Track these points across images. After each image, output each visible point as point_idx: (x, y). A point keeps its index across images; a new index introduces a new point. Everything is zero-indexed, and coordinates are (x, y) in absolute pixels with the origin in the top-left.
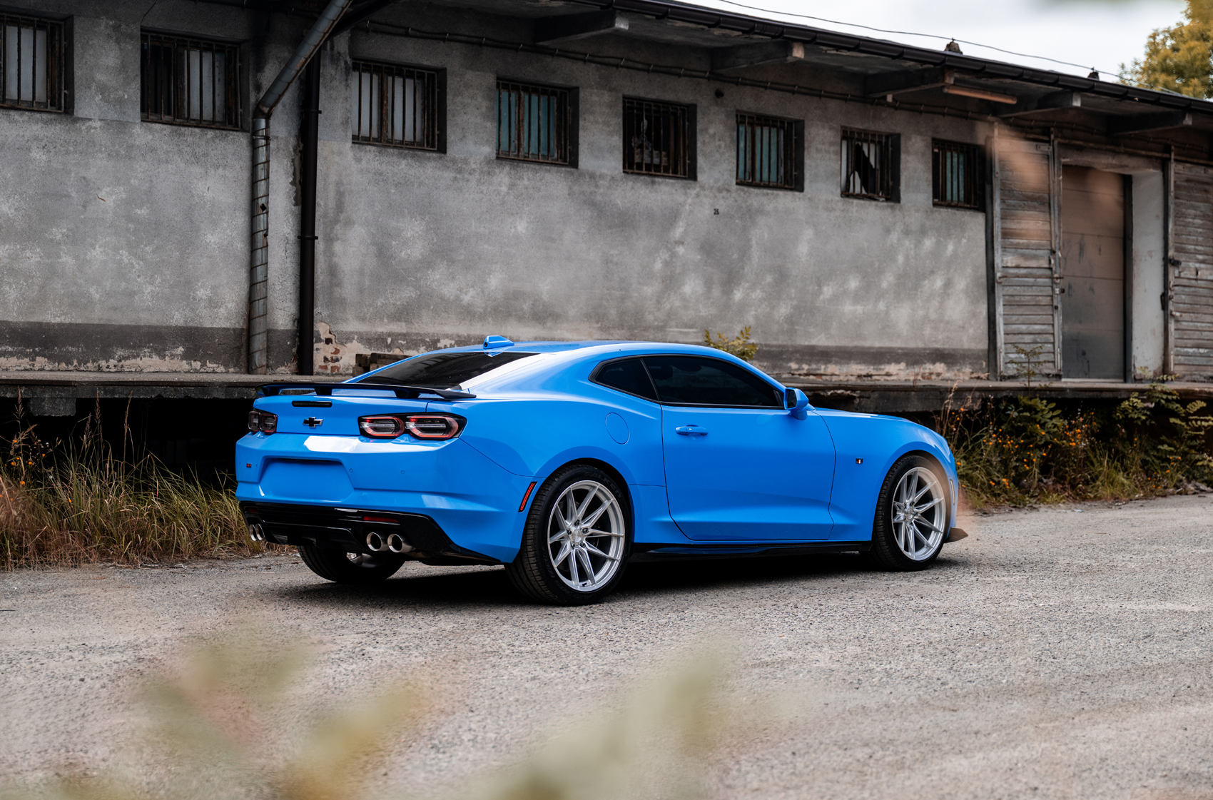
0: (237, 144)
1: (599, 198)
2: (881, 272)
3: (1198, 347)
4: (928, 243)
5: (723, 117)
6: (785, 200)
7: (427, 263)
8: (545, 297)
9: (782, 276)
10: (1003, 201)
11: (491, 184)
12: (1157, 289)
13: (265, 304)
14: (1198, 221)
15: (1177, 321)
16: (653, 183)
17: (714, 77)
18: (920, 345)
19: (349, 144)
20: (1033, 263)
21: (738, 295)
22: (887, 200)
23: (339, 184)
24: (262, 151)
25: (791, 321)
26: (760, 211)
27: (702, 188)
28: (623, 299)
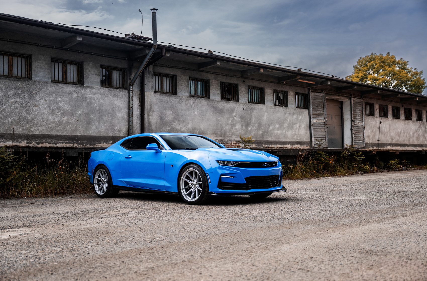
0: (125, 93)
1: (215, 106)
2: (284, 123)
3: (360, 141)
4: (295, 116)
5: (245, 87)
6: (260, 106)
7: (173, 121)
8: (202, 129)
9: (260, 124)
10: (312, 107)
11: (188, 102)
12: (350, 127)
13: (132, 131)
14: (359, 111)
15: (355, 135)
16: (228, 102)
17: (242, 77)
18: (294, 140)
19: (153, 93)
20: (320, 121)
21: (249, 129)
22: (285, 106)
23: (151, 102)
24: (131, 94)
25: (262, 135)
26: (254, 109)
27: (240, 103)
28: (221, 129)
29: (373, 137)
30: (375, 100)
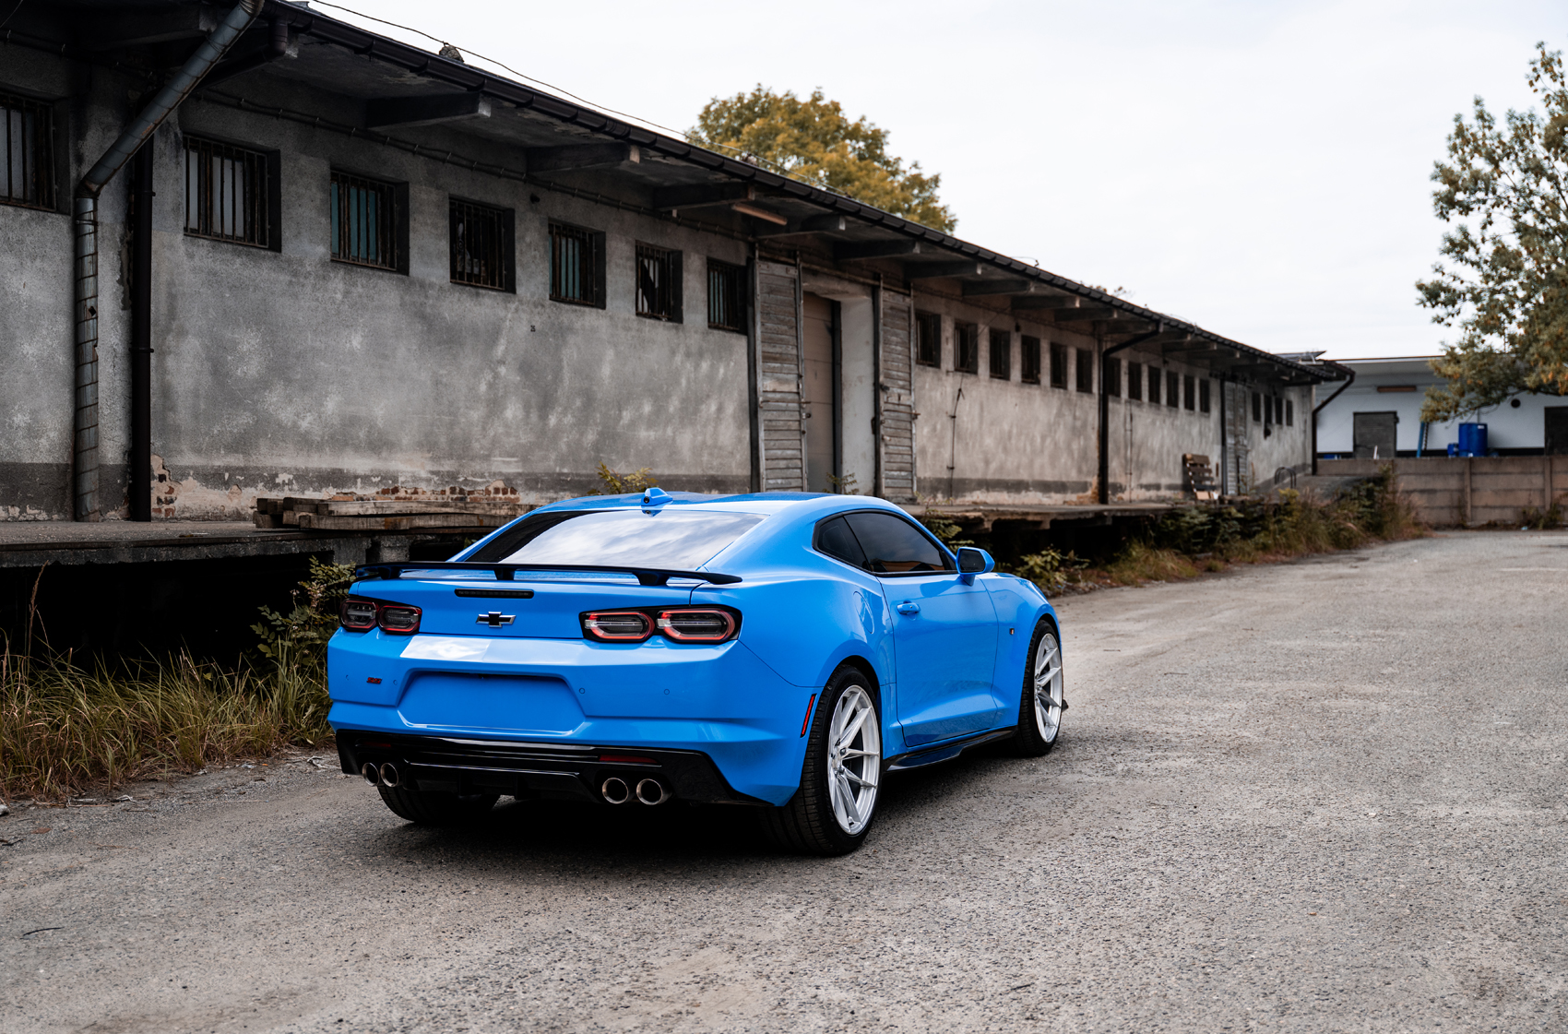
0: (55, 230)
1: (428, 310)
2: (668, 396)
3: (900, 470)
4: (705, 366)
5: (537, 224)
6: (589, 318)
7: (263, 384)
8: (380, 423)
9: (589, 399)
10: (763, 325)
11: (326, 290)
12: (868, 414)
13: (97, 433)
14: (899, 348)
15: (886, 445)
16: (478, 295)
17: (530, 180)
18: (700, 472)
19: (180, 236)
20: (785, 388)
21: (553, 421)
22: (669, 320)
23: (171, 284)
24: (89, 239)
25: (597, 447)
26: (570, 329)
27: (521, 302)
28: (452, 425)
29: (934, 455)
30: (943, 301)
